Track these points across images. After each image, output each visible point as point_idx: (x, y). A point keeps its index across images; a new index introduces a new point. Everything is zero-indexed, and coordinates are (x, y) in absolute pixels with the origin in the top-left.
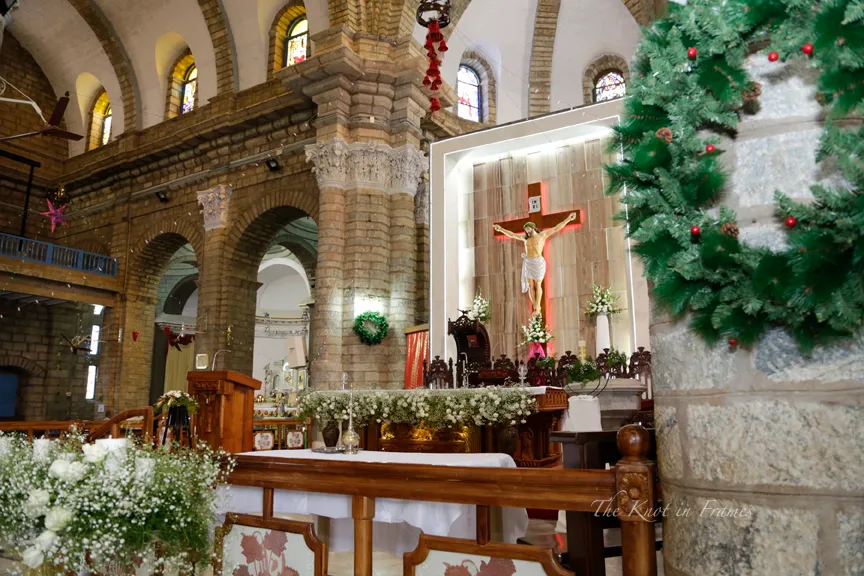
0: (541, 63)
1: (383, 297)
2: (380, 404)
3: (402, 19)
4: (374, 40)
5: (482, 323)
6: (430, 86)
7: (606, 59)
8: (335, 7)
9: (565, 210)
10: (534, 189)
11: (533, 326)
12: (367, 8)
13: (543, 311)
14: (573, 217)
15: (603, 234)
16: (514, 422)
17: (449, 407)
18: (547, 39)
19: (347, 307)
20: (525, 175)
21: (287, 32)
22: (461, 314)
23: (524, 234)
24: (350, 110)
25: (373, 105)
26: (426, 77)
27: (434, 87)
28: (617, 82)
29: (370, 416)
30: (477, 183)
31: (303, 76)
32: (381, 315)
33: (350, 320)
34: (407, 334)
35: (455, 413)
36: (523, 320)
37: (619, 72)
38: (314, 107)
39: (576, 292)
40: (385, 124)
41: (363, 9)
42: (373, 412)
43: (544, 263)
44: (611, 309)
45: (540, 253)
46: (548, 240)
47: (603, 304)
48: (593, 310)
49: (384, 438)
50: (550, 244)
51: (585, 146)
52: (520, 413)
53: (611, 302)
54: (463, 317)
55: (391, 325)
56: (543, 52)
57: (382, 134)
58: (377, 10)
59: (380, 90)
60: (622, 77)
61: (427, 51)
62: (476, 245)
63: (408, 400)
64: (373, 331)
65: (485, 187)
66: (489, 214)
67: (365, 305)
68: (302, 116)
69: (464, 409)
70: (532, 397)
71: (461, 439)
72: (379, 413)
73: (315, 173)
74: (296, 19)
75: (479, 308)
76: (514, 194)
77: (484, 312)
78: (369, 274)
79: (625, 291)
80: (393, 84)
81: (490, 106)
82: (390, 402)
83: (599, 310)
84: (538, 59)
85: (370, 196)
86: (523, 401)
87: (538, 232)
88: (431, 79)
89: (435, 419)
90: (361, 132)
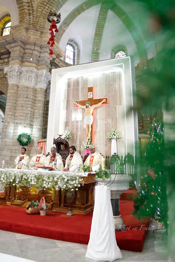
0: (96, 45)
1: (30, 127)
2: (15, 177)
3: (46, 24)
4: (35, 30)
5: (67, 140)
6: (50, 45)
7: (119, 46)
8: (21, 17)
9: (102, 98)
10: (91, 90)
11: (87, 142)
12: (33, 19)
13: (91, 137)
14: (104, 101)
15: (116, 108)
16: (72, 190)
17: (45, 180)
18: (99, 37)
19: (15, 130)
20: (87, 84)
21: (4, 25)
22: (59, 136)
23: (85, 106)
24: (23, 55)
25: (32, 54)
26: (49, 41)
27: (52, 46)
28: (123, 54)
29: (10, 182)
30: (69, 85)
31: (6, 41)
32: (29, 134)
33: (16, 136)
34: (38, 142)
35: (47, 183)
36: (83, 140)
37: (124, 51)
38: (9, 53)
39: (104, 130)
40: (36, 62)
41: (32, 19)
42: (12, 181)
43: (92, 118)
44: (117, 137)
45: (91, 114)
46: (94, 109)
47: (115, 135)
48: (111, 137)
49: (18, 191)
50: (95, 111)
51: (110, 74)
52: (75, 185)
53: (118, 134)
54: (60, 137)
55: (32, 138)
56: (97, 42)
57: (34, 65)
58: (37, 20)
59: (35, 49)
60: (125, 53)
61: (51, 32)
62: (67, 109)
63: (28, 176)
64: (25, 140)
65: (72, 87)
66: (73, 98)
67: (23, 130)
68: (5, 56)
69: (52, 182)
70: (82, 178)
71: (50, 194)
72: (14, 181)
73: (7, 78)
74: (7, 21)
75: (67, 134)
76: (82, 91)
77: (68, 136)
78: (25, 118)
79: (123, 131)
80: (40, 47)
81: (77, 59)
82: (20, 176)
83: (113, 137)
84: (95, 44)
85: (28, 88)
86: (77, 180)
87: (91, 106)
88: (51, 42)
89: (38, 186)
90: (26, 63)
